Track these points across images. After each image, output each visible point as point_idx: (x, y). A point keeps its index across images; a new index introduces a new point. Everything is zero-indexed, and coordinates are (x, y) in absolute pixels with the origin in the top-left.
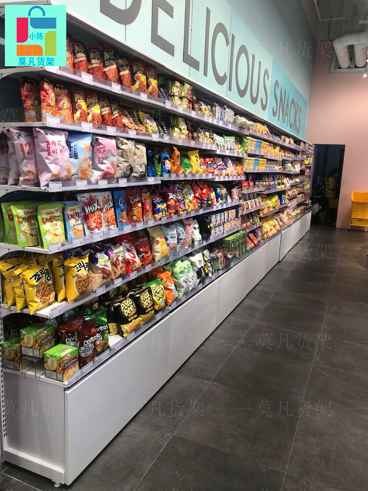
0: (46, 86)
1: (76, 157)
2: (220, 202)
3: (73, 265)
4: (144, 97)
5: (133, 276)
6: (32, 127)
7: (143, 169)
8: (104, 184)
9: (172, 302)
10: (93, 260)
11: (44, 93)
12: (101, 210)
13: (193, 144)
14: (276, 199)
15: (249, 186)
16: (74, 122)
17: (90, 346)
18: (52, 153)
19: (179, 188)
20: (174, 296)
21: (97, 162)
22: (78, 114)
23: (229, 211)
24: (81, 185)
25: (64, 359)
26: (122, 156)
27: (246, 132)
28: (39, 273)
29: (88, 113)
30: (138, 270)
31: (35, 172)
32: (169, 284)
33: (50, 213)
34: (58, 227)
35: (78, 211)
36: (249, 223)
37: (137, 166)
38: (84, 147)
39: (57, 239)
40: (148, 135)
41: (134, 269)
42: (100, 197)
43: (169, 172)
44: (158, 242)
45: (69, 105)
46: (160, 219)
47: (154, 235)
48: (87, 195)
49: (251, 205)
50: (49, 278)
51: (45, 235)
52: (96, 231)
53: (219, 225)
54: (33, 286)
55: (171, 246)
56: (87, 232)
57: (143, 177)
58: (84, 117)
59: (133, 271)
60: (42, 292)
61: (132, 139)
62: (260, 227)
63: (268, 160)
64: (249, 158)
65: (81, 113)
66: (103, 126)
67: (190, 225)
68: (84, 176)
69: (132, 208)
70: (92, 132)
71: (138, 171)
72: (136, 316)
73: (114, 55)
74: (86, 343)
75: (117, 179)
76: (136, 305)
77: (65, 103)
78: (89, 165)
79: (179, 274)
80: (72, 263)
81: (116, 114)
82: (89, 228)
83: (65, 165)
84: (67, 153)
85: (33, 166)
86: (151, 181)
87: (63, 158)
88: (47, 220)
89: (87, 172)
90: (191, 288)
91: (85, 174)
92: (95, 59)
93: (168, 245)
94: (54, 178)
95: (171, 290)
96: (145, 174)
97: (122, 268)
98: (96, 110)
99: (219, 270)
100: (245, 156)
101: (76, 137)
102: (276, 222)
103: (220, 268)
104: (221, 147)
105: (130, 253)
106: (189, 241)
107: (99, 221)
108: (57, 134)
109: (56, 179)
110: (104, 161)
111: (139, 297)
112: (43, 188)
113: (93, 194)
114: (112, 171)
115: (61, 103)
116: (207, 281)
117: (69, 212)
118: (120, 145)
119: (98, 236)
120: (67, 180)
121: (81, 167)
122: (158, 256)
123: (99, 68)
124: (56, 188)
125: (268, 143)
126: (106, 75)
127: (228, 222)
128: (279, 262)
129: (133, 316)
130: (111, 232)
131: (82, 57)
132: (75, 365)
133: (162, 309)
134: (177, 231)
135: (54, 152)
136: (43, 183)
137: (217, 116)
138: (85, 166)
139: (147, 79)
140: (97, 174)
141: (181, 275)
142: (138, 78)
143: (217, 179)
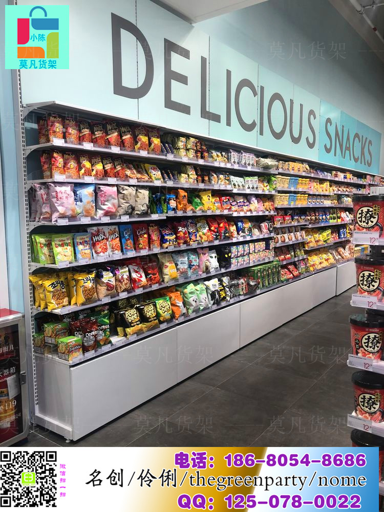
0: (55, 155)
1: (81, 201)
2: (241, 235)
3: (80, 278)
4: (144, 154)
5: (139, 291)
6: (46, 183)
7: (145, 208)
8: (106, 220)
9: (179, 317)
10: (99, 276)
11: (54, 159)
12: (107, 239)
13: (202, 186)
14: (328, 233)
15: (284, 220)
16: (80, 177)
17: (91, 338)
18: (59, 199)
19: (191, 223)
20: (181, 311)
21: (100, 204)
22: (83, 171)
23: (256, 243)
24: (85, 221)
25: (69, 344)
26: (124, 199)
27: (273, 171)
28: (55, 283)
29: (93, 170)
30: (144, 287)
31: (49, 212)
32: (177, 301)
33: (62, 241)
34: (68, 250)
35: (87, 239)
36: (288, 256)
37: (139, 206)
38: (87, 194)
39: (66, 259)
40: (151, 182)
41: (140, 286)
42: (106, 230)
43: (174, 209)
44: (167, 267)
45: (76, 165)
46: (167, 248)
47: (164, 261)
48: (95, 228)
49: (290, 238)
50: (63, 287)
51: (57, 256)
52: (102, 254)
53: (243, 256)
54: (49, 292)
55: (181, 270)
56: (95, 255)
57: (145, 214)
58: (88, 173)
59: (139, 287)
60: (58, 296)
61: (133, 186)
62: (303, 260)
63: (309, 195)
64: (280, 194)
65: (85, 170)
66: (106, 178)
67: (205, 254)
68: (87, 214)
69: (139, 238)
70: (94, 183)
71: (140, 210)
72: (139, 322)
73: (117, 125)
74: (87, 335)
75: (120, 216)
76: (139, 314)
77: (72, 164)
78: (92, 207)
79: (189, 294)
80: (81, 277)
81: (119, 168)
82: (96, 252)
83: (69, 207)
84: (72, 199)
85: (49, 208)
86: (155, 217)
87: (68, 202)
88: (59, 245)
89: (90, 211)
90: (202, 308)
91: (89, 213)
92: (98, 131)
93: (178, 269)
94: (61, 216)
95: (179, 306)
96: (147, 211)
97: (127, 284)
98: (99, 167)
99: (240, 295)
100: (273, 192)
101: (81, 187)
102: (331, 256)
103: (241, 293)
104: (239, 186)
105: (137, 274)
106: (203, 267)
107: (105, 247)
108: (65, 186)
109: (63, 216)
110: (106, 203)
111: (143, 308)
112: (53, 223)
113: (100, 228)
114: (114, 210)
115: (69, 164)
116: (223, 304)
117: (78, 240)
118: (121, 191)
119: (102, 258)
120: (73, 217)
121: (85, 207)
122: (167, 278)
123: (102, 137)
124: (63, 222)
125: (308, 180)
126: (109, 141)
127: (255, 253)
128: (336, 296)
129: (136, 322)
130: (114, 256)
131: (86, 132)
132: (79, 351)
133: (168, 321)
134: (188, 258)
135: (61, 198)
136: (53, 220)
137: (232, 161)
138: (89, 207)
139: (149, 139)
140: (100, 212)
141: (190, 295)
142: (140, 140)
143: (235, 214)
